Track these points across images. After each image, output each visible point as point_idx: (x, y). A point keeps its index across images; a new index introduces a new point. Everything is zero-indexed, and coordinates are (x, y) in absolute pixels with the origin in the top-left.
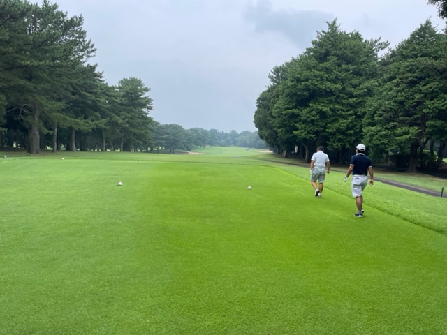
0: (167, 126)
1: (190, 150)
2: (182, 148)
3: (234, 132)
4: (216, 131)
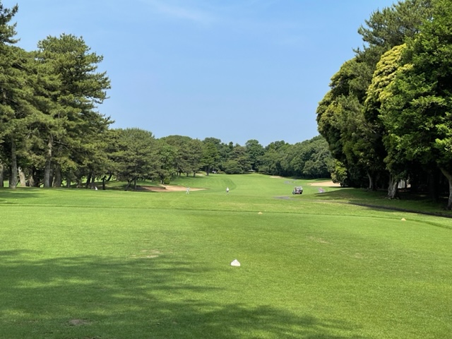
0: (122, 133)
1: (167, 183)
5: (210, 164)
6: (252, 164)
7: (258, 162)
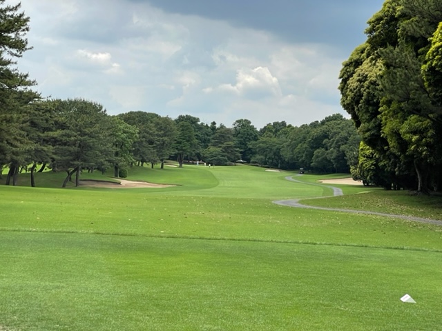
0: (61, 106)
1: (123, 176)
2: (101, 169)
3: (244, 125)
4: (193, 121)
5: (184, 150)
6: (241, 153)
7: (250, 149)
